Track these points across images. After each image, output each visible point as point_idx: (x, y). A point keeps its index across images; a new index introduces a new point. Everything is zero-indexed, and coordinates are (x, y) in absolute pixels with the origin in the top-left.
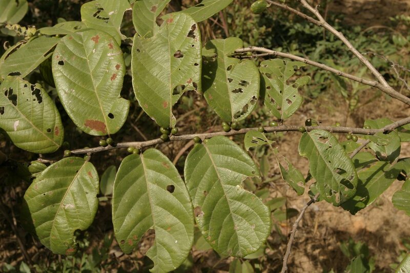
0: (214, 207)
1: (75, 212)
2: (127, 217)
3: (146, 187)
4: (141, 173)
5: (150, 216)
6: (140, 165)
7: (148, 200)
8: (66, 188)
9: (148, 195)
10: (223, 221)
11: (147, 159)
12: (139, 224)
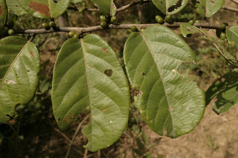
0: (151, 89)
1: (17, 88)
2: (66, 96)
3: (85, 70)
4: (81, 56)
5: (87, 96)
6: (80, 49)
7: (86, 82)
8: (9, 65)
9: (86, 77)
10: (159, 102)
11: (86, 44)
12: (77, 103)
